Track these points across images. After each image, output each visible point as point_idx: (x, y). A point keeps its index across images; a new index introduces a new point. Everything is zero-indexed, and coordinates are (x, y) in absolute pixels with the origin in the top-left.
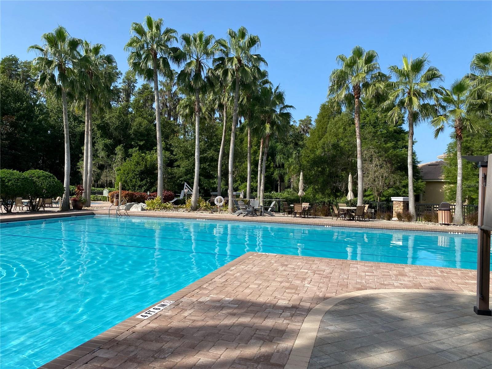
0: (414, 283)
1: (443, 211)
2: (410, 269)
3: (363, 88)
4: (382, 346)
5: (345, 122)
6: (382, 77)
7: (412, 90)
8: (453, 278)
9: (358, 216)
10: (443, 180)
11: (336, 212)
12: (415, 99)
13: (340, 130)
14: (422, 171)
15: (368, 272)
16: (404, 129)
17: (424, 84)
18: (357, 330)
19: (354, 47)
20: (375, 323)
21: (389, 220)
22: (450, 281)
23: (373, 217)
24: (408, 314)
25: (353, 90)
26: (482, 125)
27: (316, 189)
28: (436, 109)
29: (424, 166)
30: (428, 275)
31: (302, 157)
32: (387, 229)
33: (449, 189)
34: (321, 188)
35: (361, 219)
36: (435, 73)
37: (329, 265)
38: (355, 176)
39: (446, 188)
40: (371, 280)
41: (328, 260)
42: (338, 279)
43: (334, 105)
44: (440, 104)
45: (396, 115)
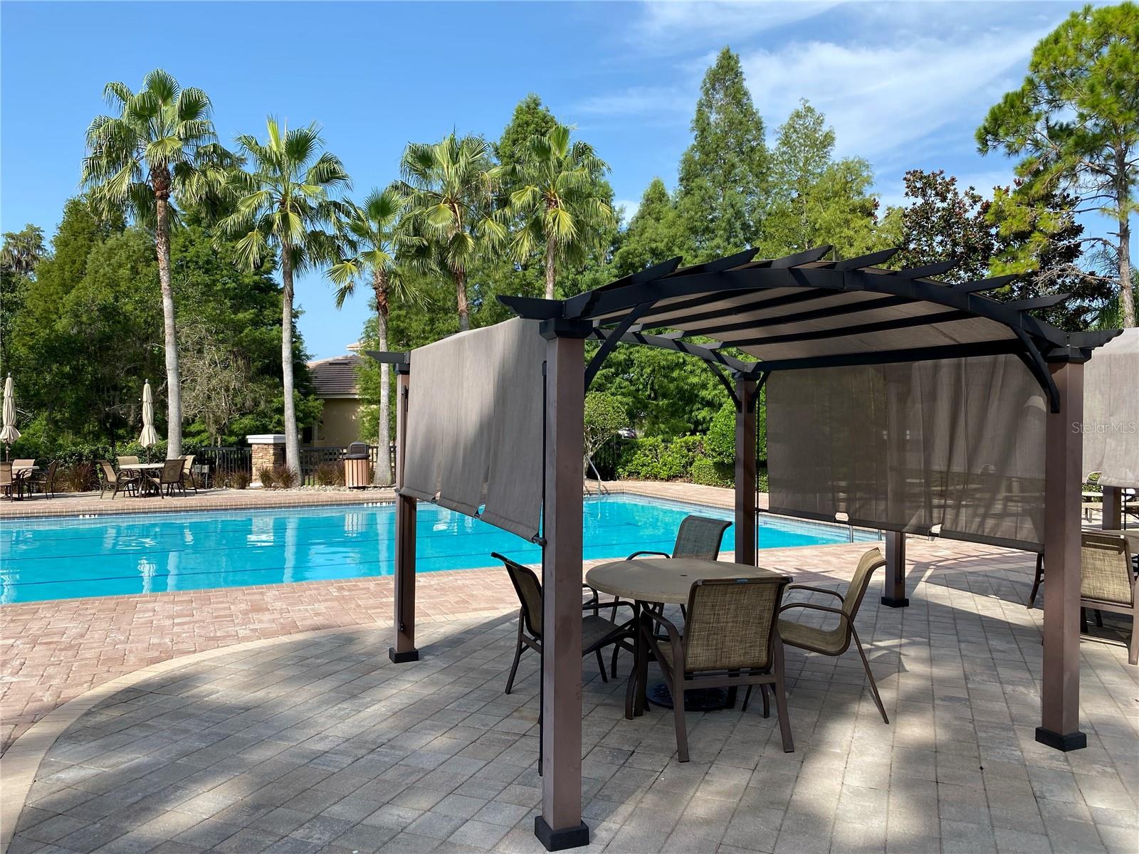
0: (281, 624)
1: (355, 461)
2: (277, 593)
3: (177, 175)
4: (195, 781)
5: (134, 252)
6: (221, 157)
7: (289, 199)
8: (359, 599)
9: (169, 483)
10: (357, 397)
11: (112, 478)
12: (293, 218)
13: (121, 271)
14: (316, 377)
15: (179, 616)
16: (276, 282)
17: (313, 188)
18: (136, 761)
19: (153, 71)
20: (186, 731)
21: (243, 488)
22: (353, 606)
23: (205, 483)
24: (261, 694)
25: (150, 178)
26: (424, 287)
27: (56, 422)
28: (339, 246)
29: (320, 366)
30: (314, 600)
31: (13, 334)
32: (236, 509)
33: (368, 414)
34: (70, 419)
35: (177, 491)
36: (334, 169)
37: (80, 615)
38: (161, 388)
39: (363, 412)
40: (184, 635)
41: (77, 604)
42: (99, 647)
43: (102, 206)
44: (345, 236)
45: (255, 249)
